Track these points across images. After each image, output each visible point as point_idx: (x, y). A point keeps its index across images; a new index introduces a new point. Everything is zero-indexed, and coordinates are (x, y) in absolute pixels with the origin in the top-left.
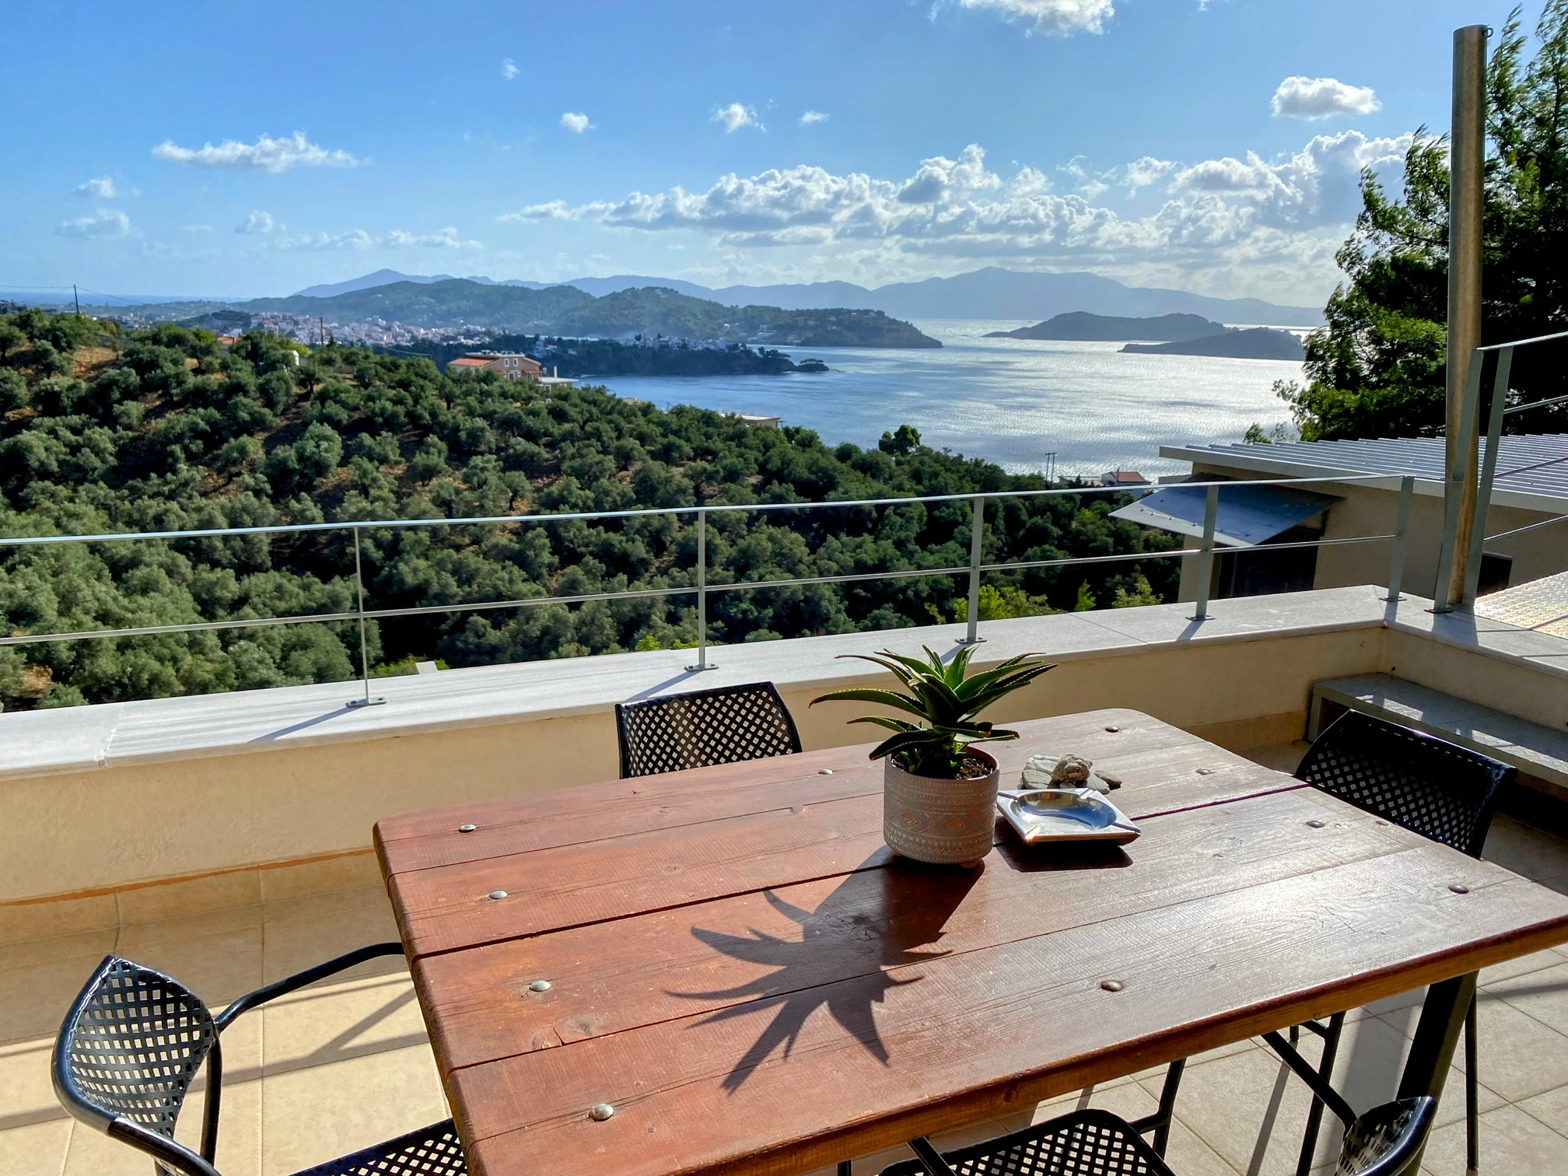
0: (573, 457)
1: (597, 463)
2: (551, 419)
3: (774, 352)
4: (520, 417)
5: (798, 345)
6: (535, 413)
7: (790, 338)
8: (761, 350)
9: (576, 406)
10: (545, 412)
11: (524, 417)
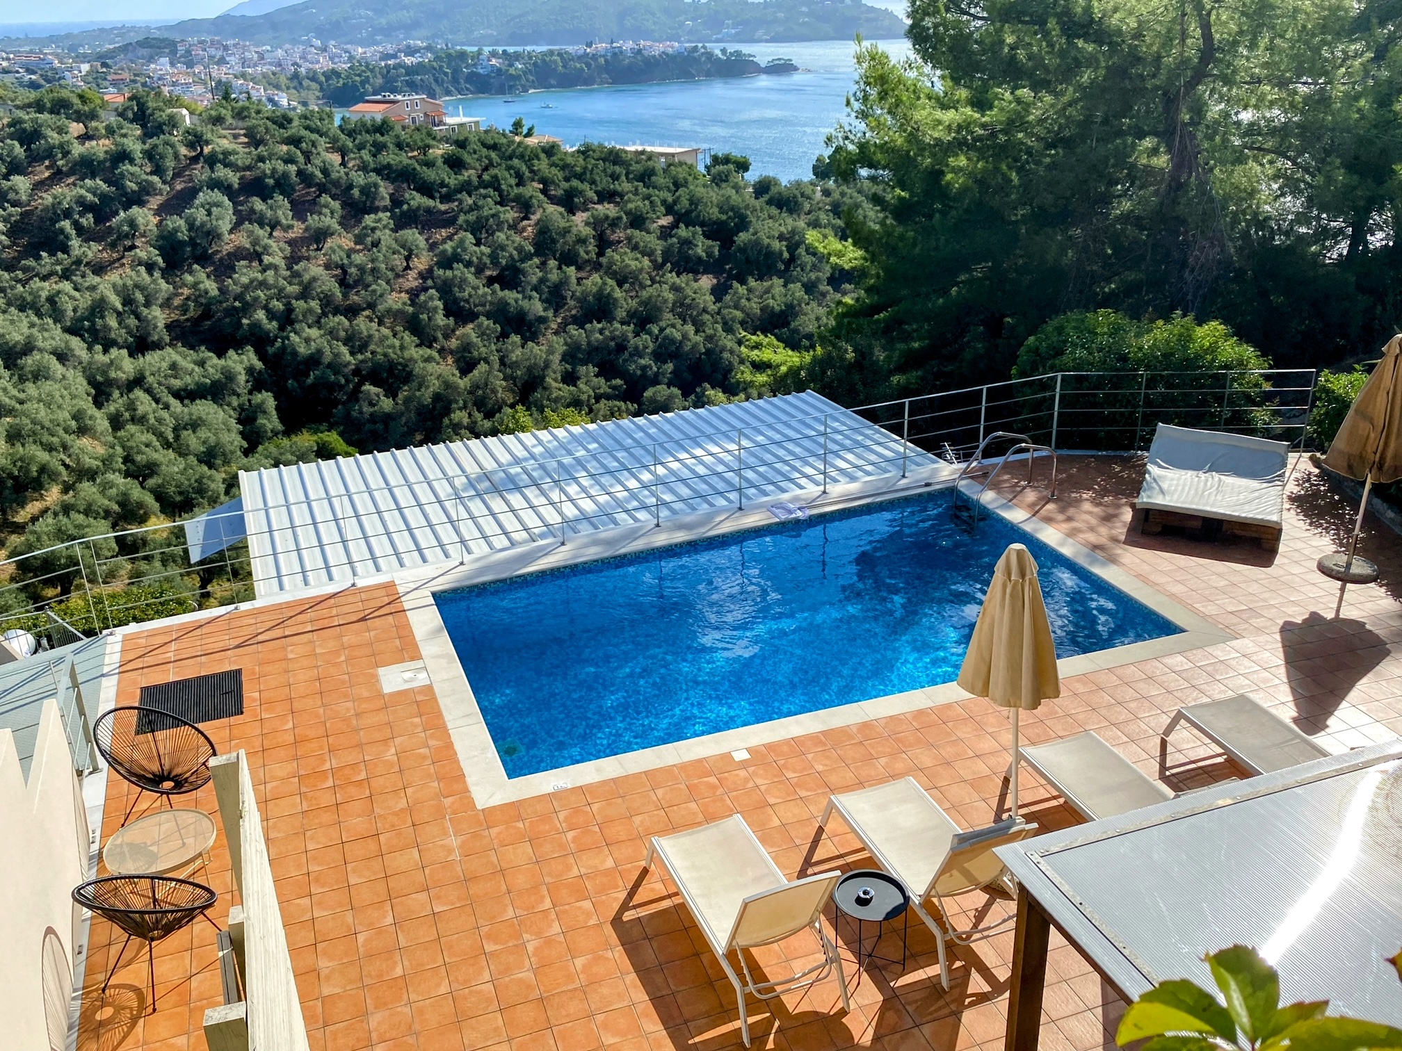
0: (471, 210)
1: (493, 216)
2: (447, 169)
3: (738, 53)
4: (414, 169)
5: (767, 41)
6: (430, 164)
7: (760, 33)
8: (724, 51)
9: (475, 152)
10: (440, 162)
11: (418, 168)
